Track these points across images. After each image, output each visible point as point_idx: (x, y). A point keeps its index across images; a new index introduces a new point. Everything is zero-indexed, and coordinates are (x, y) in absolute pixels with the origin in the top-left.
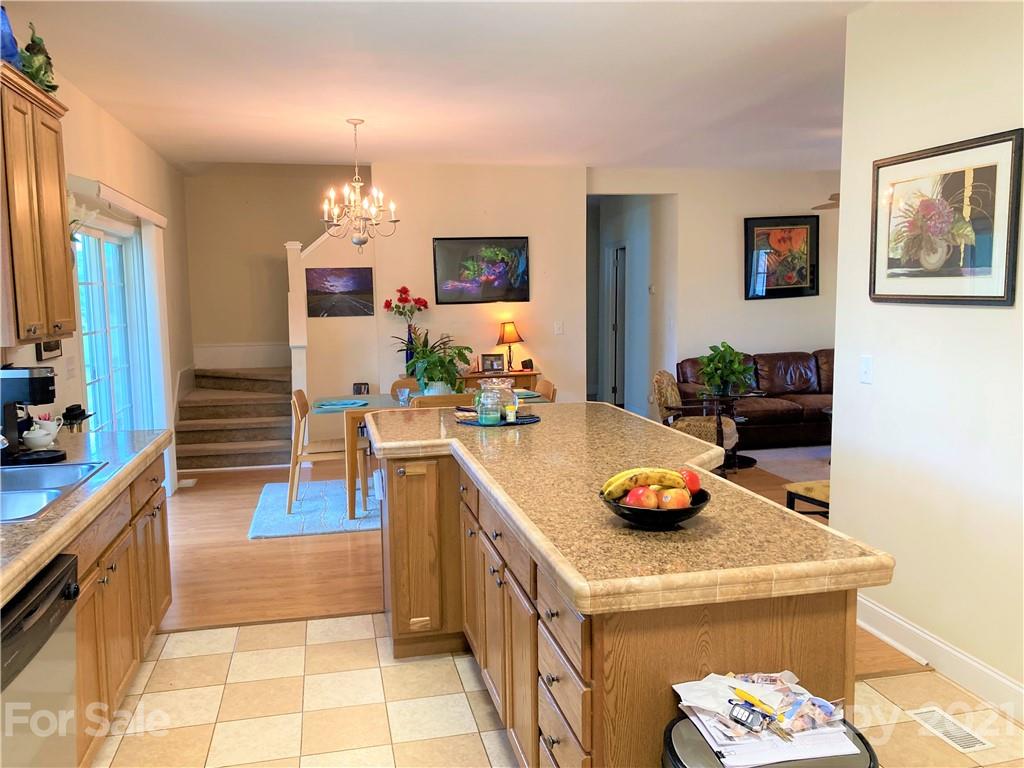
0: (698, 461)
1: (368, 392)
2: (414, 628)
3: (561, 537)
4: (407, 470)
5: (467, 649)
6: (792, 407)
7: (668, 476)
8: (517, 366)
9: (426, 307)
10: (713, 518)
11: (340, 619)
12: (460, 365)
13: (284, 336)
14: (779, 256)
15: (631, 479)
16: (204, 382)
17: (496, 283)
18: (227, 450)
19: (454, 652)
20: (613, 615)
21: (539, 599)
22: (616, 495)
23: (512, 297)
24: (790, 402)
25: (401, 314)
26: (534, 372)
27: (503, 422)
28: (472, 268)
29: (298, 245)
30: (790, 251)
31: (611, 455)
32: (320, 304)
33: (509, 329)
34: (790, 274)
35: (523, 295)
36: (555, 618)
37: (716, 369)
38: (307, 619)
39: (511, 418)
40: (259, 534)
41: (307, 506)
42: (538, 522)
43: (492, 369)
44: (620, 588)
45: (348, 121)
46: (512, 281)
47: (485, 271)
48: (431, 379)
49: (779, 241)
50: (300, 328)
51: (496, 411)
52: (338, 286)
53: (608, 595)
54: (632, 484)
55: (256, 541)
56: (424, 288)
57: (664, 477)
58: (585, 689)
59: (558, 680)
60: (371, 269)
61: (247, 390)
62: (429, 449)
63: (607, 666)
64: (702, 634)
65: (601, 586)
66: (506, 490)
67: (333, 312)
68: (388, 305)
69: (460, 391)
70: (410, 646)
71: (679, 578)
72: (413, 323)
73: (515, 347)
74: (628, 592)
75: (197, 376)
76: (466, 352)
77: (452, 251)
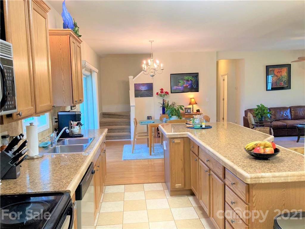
0: (267, 140)
1: (151, 119)
2: (177, 187)
3: (235, 161)
4: (175, 141)
5: (192, 194)
6: (283, 124)
7: (267, 144)
8: (195, 111)
9: (168, 94)
10: (280, 157)
11: (153, 184)
12: (181, 111)
13: (129, 103)
14: (277, 77)
15: (255, 144)
16: (105, 116)
17: (189, 87)
18: (113, 135)
19: (188, 195)
20: (256, 184)
21: (226, 179)
22: (250, 149)
23: (194, 90)
24: (282, 123)
25: (161, 96)
26: (200, 113)
27: (201, 128)
28: (181, 82)
29: (132, 77)
30: (281, 75)
31: (239, 138)
32: (138, 94)
33: (193, 100)
34: (281, 83)
35: (197, 90)
36: (234, 185)
37: (259, 112)
38: (143, 183)
39: (204, 127)
40: (126, 159)
41: (137, 151)
42: (225, 157)
43: (188, 112)
44: (259, 176)
45: (149, 41)
46: (194, 86)
47: (186, 83)
48: (172, 115)
49: (277, 72)
50: (133, 100)
51: (199, 124)
52: (143, 88)
53: (255, 178)
54: (256, 146)
55: (124, 161)
56: (167, 89)
57: (266, 144)
58: (247, 206)
59: (234, 203)
60: (152, 83)
61: (117, 118)
62: (181, 135)
63: (254, 199)
64: (283, 191)
65: (253, 175)
66: (211, 147)
67: (142, 96)
68: (157, 94)
69: (181, 119)
70: (175, 192)
71: (277, 174)
72: (164, 99)
73: (194, 105)
74: (261, 177)
75: (103, 114)
76: (182, 107)
77: (175, 78)
